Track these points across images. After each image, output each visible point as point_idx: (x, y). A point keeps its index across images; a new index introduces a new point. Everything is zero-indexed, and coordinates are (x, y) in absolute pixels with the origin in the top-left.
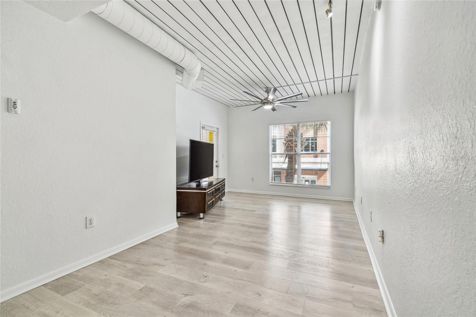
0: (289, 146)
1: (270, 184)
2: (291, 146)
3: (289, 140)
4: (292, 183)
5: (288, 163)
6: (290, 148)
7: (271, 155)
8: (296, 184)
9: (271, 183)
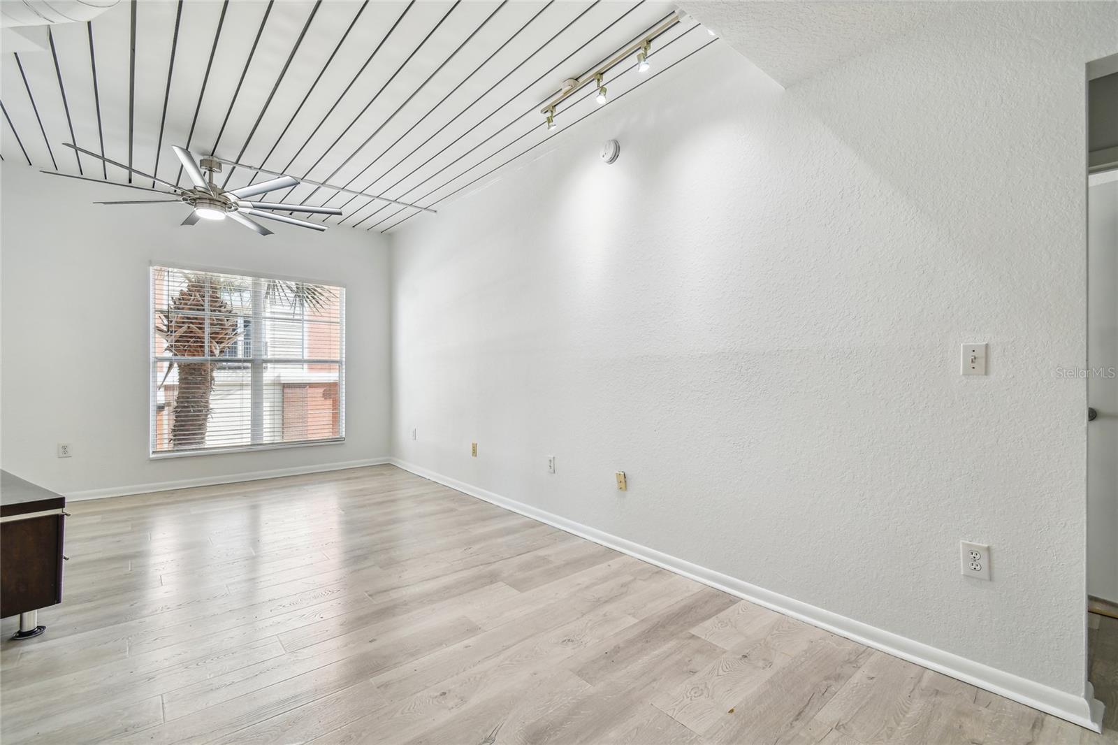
0: (191, 337)
1: (152, 456)
2: (198, 337)
3: (188, 318)
4: (202, 446)
5: (180, 388)
6: (195, 342)
7: (155, 362)
8: (248, 445)
9: (153, 452)
